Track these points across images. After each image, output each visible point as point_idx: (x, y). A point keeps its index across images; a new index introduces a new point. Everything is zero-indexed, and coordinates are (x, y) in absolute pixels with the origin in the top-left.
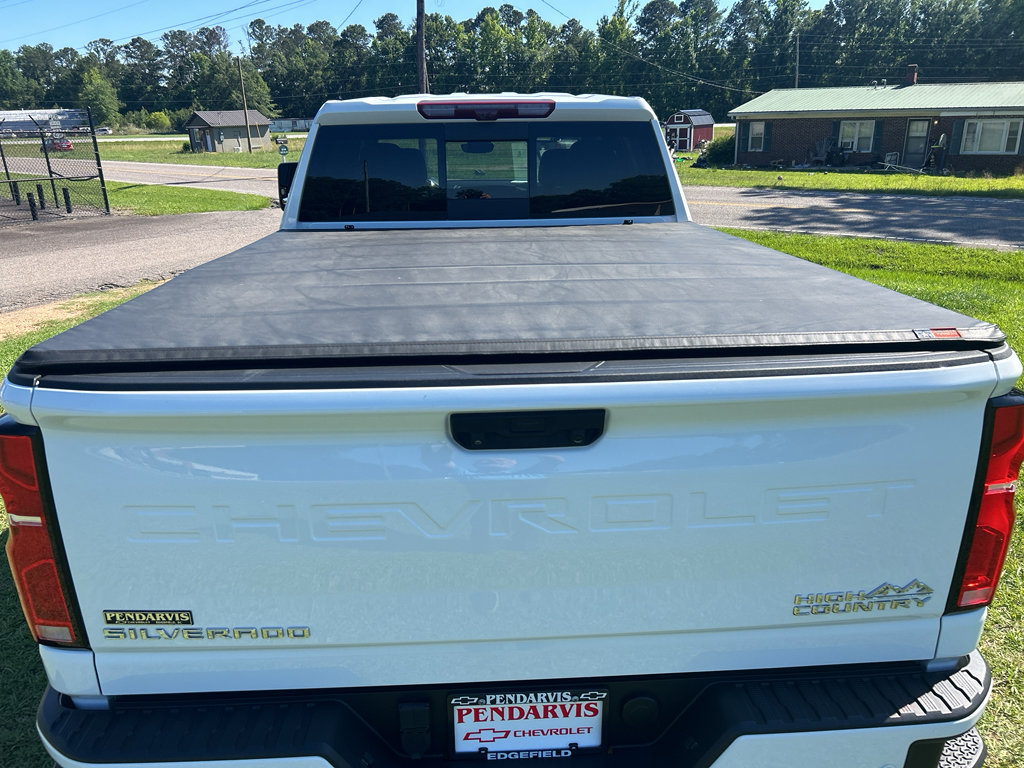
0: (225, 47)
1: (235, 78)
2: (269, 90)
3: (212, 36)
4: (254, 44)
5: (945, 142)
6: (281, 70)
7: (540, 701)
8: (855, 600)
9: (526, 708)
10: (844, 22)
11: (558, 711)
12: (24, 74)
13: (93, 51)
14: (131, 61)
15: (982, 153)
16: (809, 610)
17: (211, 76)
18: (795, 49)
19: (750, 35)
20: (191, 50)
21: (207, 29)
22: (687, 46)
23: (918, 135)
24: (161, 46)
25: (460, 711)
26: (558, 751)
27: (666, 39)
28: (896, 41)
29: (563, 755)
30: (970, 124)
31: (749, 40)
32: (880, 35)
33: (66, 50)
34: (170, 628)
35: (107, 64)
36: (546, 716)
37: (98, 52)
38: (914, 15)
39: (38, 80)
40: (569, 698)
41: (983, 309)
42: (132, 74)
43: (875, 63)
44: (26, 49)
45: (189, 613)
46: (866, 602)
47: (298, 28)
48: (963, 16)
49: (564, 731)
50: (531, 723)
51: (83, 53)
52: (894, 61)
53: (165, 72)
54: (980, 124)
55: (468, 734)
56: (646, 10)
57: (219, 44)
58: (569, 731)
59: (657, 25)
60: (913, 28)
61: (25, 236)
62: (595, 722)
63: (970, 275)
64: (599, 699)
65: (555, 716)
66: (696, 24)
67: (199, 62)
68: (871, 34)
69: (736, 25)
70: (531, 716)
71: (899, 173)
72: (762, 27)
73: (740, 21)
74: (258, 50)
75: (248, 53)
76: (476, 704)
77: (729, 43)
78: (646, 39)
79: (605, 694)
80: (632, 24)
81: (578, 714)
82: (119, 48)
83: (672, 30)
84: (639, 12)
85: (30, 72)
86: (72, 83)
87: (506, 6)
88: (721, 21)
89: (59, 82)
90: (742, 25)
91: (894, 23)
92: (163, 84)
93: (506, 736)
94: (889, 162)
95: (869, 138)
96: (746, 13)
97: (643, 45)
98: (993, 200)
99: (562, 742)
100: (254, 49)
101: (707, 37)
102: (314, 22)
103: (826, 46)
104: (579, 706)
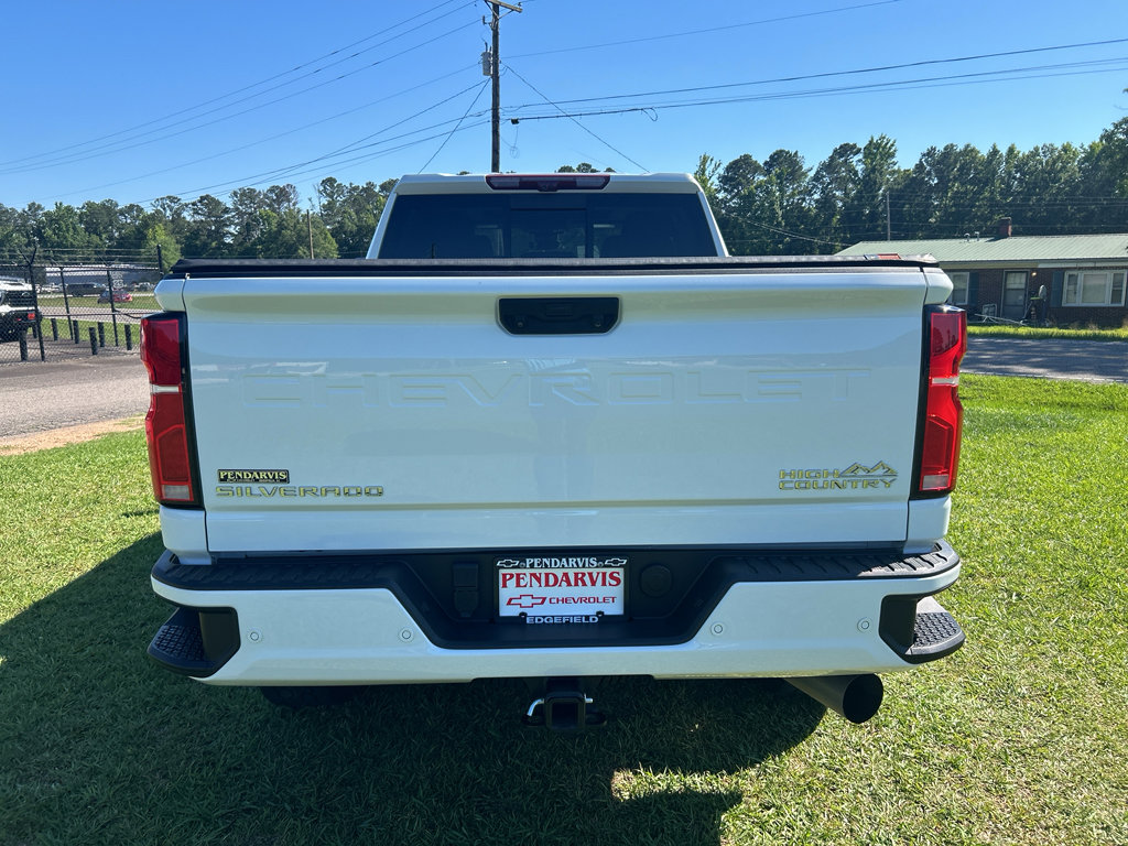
0: (294, 205)
1: (303, 234)
2: (336, 246)
3: (282, 194)
4: (325, 201)
5: (1045, 293)
6: (350, 226)
7: (571, 567)
8: (830, 478)
9: (559, 573)
10: (936, 182)
11: (587, 579)
12: (86, 230)
13: (159, 208)
14: (198, 218)
15: (1085, 305)
16: (792, 485)
17: (279, 232)
18: (886, 207)
19: (837, 193)
20: (260, 207)
21: (277, 187)
22: (772, 204)
23: (1016, 286)
24: (229, 203)
25: (504, 575)
26: (587, 617)
27: (749, 198)
28: (992, 199)
29: (591, 621)
30: (1070, 276)
31: (837, 198)
32: (974, 193)
33: (132, 206)
34: (270, 487)
35: (172, 221)
36: (576, 584)
37: (164, 209)
38: (1009, 173)
39: (100, 235)
40: (595, 563)
41: (1069, 427)
42: (199, 229)
43: (971, 221)
44: (90, 205)
45: (287, 472)
46: (840, 480)
47: (370, 186)
48: (1061, 175)
49: (592, 600)
50: (563, 591)
51: (149, 211)
52: (991, 219)
53: (232, 229)
54: (1081, 275)
55: (511, 599)
56: (728, 169)
57: (289, 202)
58: (596, 600)
59: (740, 184)
60: (1009, 186)
61: (84, 368)
62: (618, 591)
63: (1062, 405)
64: (620, 566)
65: (584, 584)
66: (781, 182)
67: (267, 219)
68: (966, 193)
69: (823, 183)
70: (564, 584)
71: (997, 325)
72: (851, 186)
73: (827, 180)
74: (329, 207)
75: (317, 210)
76: (518, 567)
77: (817, 201)
78: (729, 197)
79: (625, 561)
80: (715, 182)
81: (604, 584)
82: (187, 205)
83: (756, 188)
84: (721, 171)
85: (92, 228)
86: (136, 239)
87: (583, 164)
88: (807, 180)
89: (122, 238)
90: (829, 184)
91: (988, 181)
92: (229, 240)
93: (542, 603)
94: (987, 314)
95: (964, 290)
96: (833, 172)
97: (726, 202)
98: (1091, 343)
99: (590, 610)
100: (324, 206)
101: (793, 195)
102: (386, 180)
103: (917, 205)
104: (604, 574)
